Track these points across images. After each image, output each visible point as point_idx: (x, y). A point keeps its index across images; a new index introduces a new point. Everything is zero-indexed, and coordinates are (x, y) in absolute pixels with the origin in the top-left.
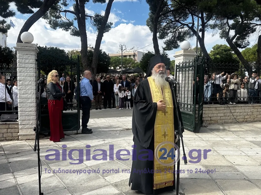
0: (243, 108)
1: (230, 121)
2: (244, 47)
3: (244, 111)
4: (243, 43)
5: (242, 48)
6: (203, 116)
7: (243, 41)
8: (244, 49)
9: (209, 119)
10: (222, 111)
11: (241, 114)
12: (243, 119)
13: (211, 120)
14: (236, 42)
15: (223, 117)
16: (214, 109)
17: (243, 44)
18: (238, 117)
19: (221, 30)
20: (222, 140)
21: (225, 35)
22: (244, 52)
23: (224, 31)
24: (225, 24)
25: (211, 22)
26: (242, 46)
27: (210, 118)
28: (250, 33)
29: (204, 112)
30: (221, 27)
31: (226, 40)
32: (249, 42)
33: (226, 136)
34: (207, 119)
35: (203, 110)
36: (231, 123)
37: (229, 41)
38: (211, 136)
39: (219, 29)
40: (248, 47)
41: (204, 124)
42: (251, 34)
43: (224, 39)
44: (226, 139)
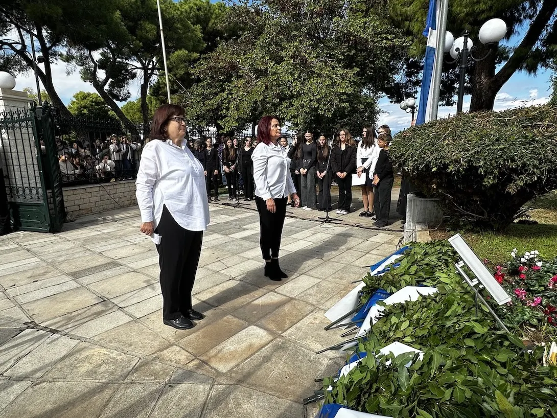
0: (126, 185)
1: (111, 206)
2: (125, 100)
3: (128, 190)
4: (121, 93)
5: (121, 101)
6: (66, 204)
7: (121, 90)
8: (124, 103)
9: (77, 208)
10: (95, 193)
11: (126, 194)
12: (129, 202)
13: (80, 209)
14: (110, 91)
15: (99, 203)
16: (82, 191)
17: (122, 95)
18: (122, 200)
19: (82, 68)
20: (99, 233)
21: (89, 76)
22: (126, 107)
23: (87, 69)
24: (87, 58)
25: (62, 49)
26: (120, 98)
27: (78, 206)
28: (128, 79)
29: (65, 198)
30: (82, 61)
31: (93, 85)
32: (129, 93)
33: (106, 228)
34: (73, 208)
35: (64, 194)
36: (113, 209)
37: (99, 86)
38: (81, 232)
39: (78, 65)
40: (129, 99)
41: (69, 217)
42: (131, 81)
43: (88, 83)
44: (106, 231)
